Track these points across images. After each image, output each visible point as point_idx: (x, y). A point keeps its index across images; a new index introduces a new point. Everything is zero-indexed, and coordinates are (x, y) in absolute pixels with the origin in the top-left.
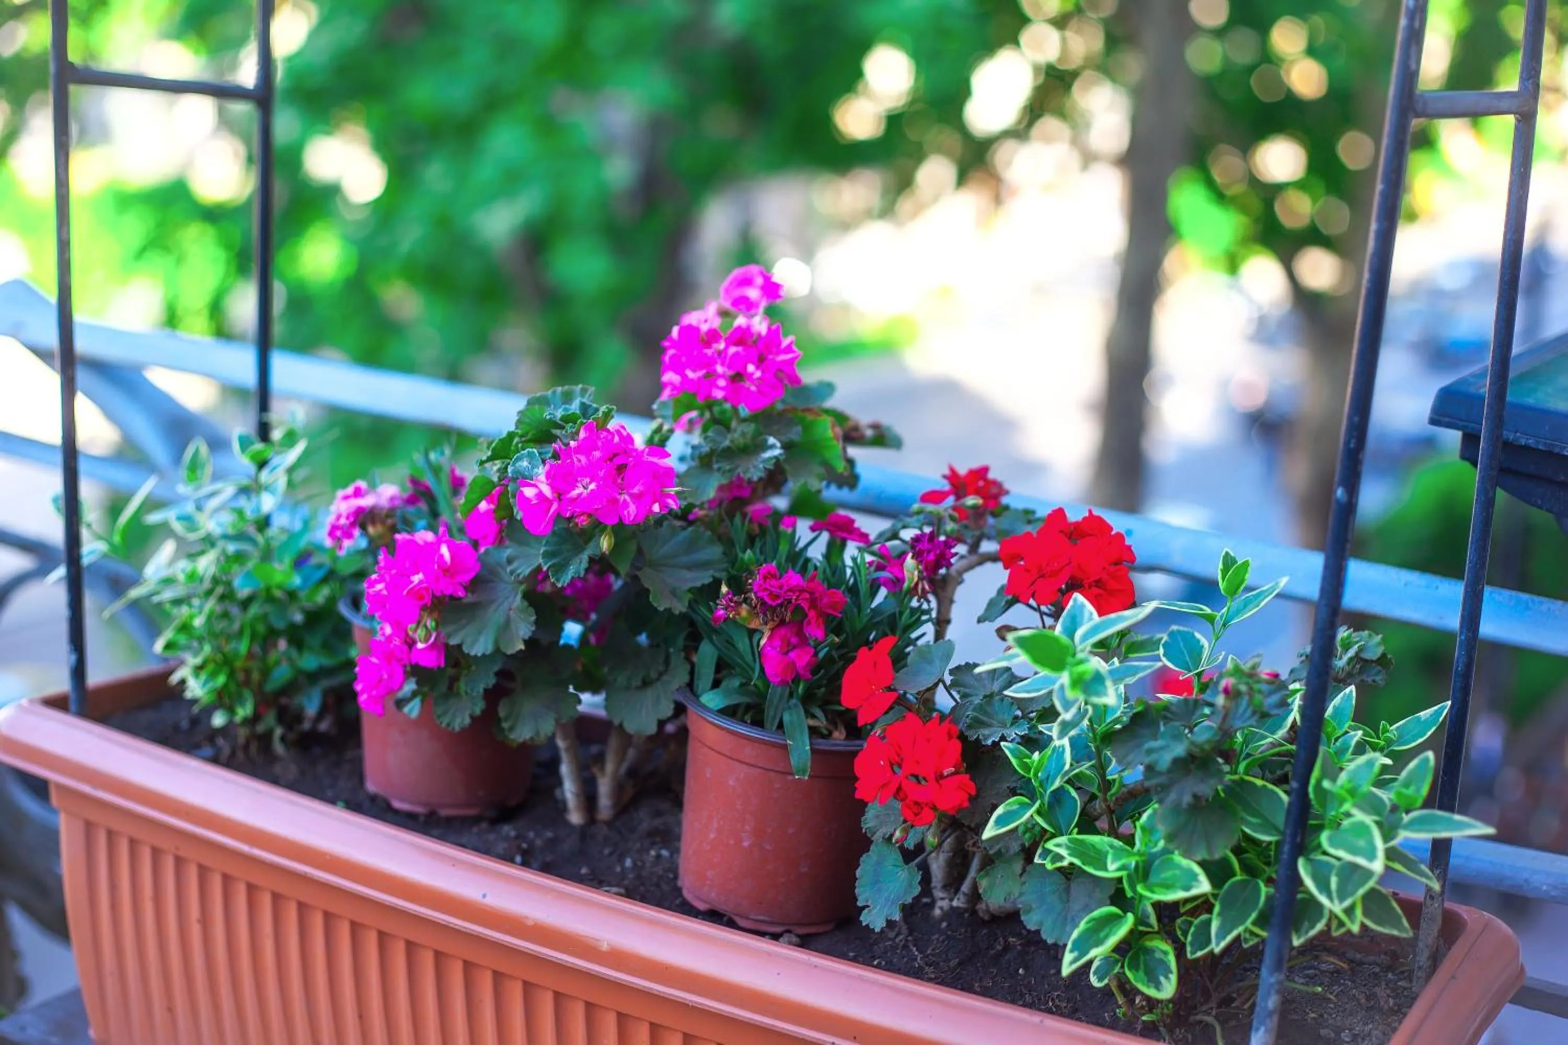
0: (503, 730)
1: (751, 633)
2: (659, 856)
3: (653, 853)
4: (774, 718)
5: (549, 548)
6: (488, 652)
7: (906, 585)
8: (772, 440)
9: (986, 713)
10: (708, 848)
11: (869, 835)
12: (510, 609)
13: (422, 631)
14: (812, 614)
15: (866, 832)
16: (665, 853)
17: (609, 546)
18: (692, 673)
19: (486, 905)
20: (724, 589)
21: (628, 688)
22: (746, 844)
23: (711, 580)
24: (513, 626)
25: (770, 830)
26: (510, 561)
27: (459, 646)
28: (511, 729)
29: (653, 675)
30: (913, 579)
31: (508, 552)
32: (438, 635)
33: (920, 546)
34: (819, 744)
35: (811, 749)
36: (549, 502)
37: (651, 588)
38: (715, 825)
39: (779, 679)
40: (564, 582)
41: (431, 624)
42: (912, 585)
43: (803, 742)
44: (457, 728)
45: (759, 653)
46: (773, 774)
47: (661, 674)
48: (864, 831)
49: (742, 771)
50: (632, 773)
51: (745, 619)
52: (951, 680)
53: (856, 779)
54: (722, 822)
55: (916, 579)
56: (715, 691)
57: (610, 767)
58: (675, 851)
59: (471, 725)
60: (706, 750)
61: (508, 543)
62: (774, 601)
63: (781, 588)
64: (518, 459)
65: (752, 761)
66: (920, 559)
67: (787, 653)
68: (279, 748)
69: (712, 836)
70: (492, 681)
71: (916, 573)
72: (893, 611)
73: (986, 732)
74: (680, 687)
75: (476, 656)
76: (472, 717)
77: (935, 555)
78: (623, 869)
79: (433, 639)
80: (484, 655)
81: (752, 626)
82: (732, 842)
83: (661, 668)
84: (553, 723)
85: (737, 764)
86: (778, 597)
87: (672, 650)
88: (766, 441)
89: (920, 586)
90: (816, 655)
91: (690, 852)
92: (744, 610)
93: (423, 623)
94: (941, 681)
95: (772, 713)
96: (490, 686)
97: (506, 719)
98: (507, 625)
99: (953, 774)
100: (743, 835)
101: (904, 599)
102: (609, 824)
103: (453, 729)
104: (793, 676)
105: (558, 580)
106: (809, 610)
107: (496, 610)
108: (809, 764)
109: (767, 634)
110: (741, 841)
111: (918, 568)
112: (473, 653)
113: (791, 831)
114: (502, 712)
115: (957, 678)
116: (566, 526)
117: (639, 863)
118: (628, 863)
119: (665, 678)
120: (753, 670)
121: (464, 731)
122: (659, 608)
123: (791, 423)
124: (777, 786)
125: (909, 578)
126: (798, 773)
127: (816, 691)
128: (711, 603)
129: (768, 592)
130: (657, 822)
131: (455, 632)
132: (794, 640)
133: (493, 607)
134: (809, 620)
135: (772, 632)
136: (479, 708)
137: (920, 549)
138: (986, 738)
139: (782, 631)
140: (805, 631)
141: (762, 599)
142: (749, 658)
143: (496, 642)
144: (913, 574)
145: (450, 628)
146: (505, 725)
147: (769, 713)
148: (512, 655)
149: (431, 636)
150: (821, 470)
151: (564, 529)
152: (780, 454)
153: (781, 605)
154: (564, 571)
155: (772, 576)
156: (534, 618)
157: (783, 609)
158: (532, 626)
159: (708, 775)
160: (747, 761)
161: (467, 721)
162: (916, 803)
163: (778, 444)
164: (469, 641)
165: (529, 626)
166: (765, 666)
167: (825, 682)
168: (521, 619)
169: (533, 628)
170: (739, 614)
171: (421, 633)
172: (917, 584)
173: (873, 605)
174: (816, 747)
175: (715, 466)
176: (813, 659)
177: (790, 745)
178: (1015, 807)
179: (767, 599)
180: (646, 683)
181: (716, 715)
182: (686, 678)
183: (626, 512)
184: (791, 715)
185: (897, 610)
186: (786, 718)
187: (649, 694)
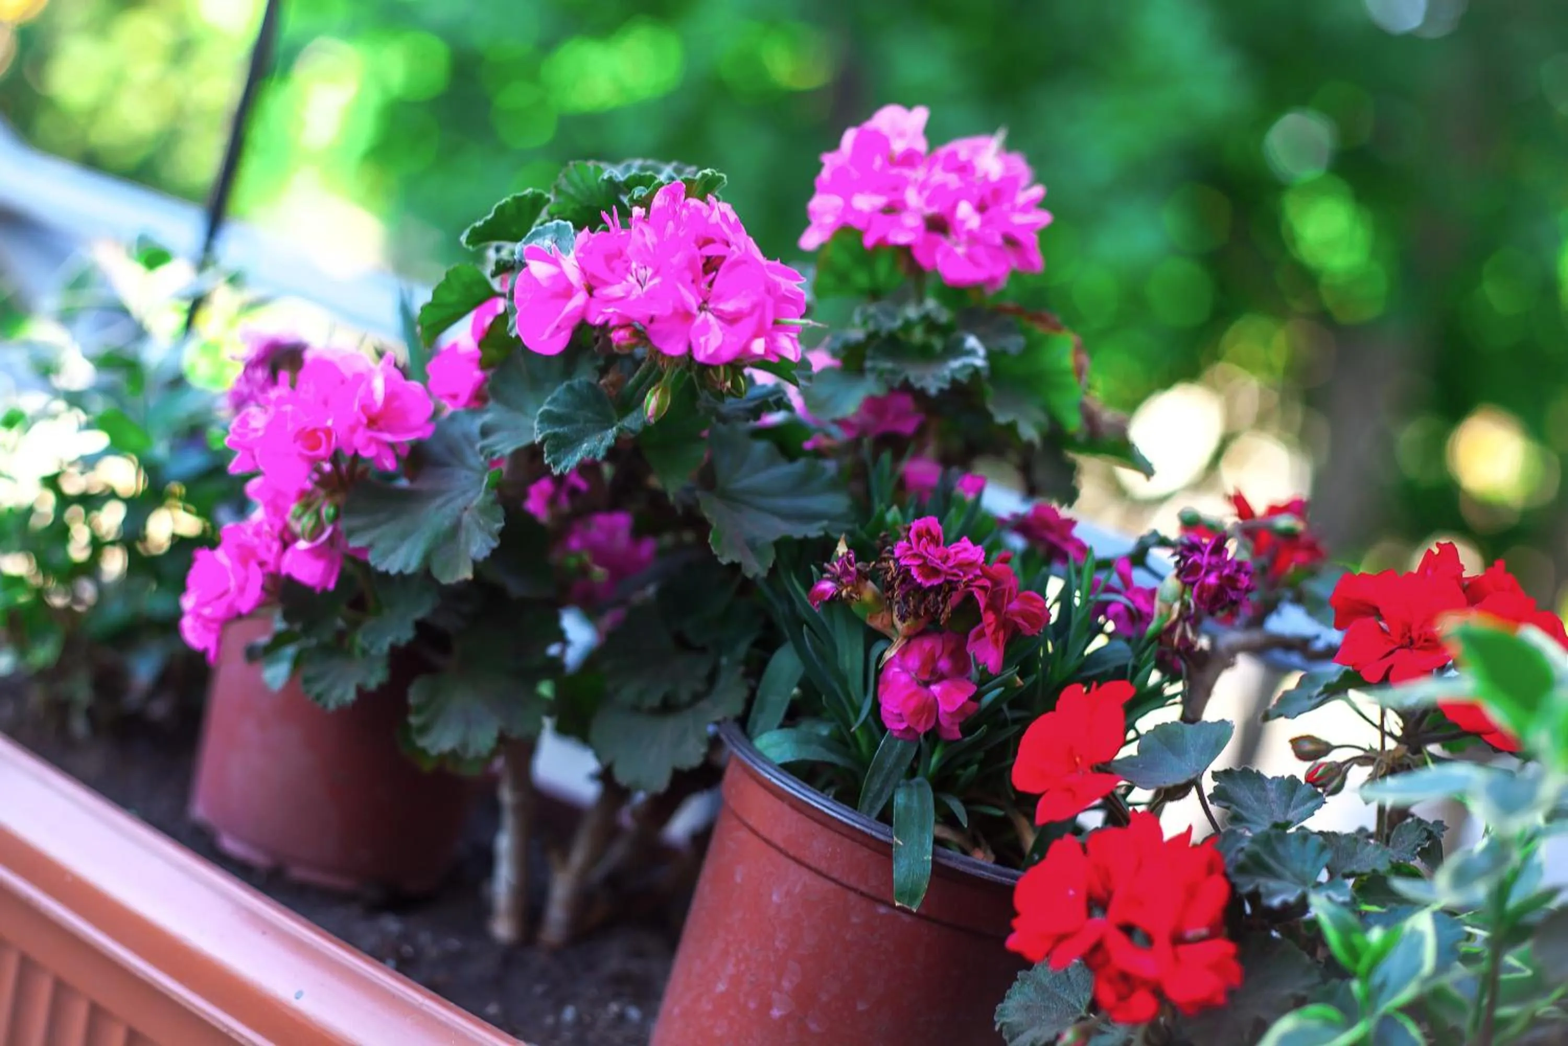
0: (407, 726)
1: (874, 637)
2: (621, 1017)
3: (614, 1008)
4: (878, 796)
5: (555, 409)
6: (409, 571)
7: (1152, 627)
8: (972, 342)
9: (1273, 853)
10: (709, 1007)
11: (1006, 1037)
12: (466, 509)
13: (310, 519)
14: (989, 618)
15: (1001, 1030)
16: (634, 1013)
17: (659, 408)
18: (749, 703)
19: (296, 1011)
20: (842, 549)
21: (636, 709)
22: (776, 1013)
23: (822, 533)
24: (463, 536)
25: (824, 998)
26: (485, 432)
27: (364, 550)
28: (424, 730)
29: (684, 695)
30: (1169, 615)
31: (488, 417)
32: (335, 530)
33: (1196, 557)
34: (949, 858)
35: (934, 862)
36: (568, 292)
37: (715, 525)
38: (730, 969)
39: (903, 726)
40: (565, 468)
41: (328, 511)
42: (1167, 624)
43: (922, 845)
44: (332, 706)
45: (879, 672)
46: (852, 896)
47: (697, 697)
48: (997, 1028)
49: (800, 879)
50: (613, 881)
51: (865, 606)
52: (1215, 788)
53: (1016, 914)
54: (743, 967)
55: (1175, 616)
56: (785, 730)
57: (578, 856)
58: (650, 1011)
59: (356, 705)
60: (744, 834)
61: (491, 403)
62: (927, 577)
63: (946, 559)
64: (537, 234)
65: (823, 866)
66: (1190, 579)
67: (927, 684)
68: (79, 726)
69: (721, 987)
70: (405, 634)
71: (1177, 606)
72: (1121, 662)
73: (1273, 884)
74: (725, 719)
75: (386, 574)
76: (360, 690)
77: (1220, 577)
78: (558, 1023)
79: (324, 537)
80: (400, 573)
81: (877, 623)
82: (752, 1005)
83: (700, 687)
84: (494, 734)
85: (793, 865)
86: (935, 572)
87: (724, 661)
88: (962, 341)
89: (1178, 631)
90: (976, 698)
91: (676, 1011)
92: (870, 589)
93: (315, 507)
94: (1195, 783)
95: (876, 786)
96: (403, 642)
97: (419, 710)
98: (454, 531)
99: (1202, 939)
100: (775, 995)
101: (1145, 648)
102: (556, 952)
103: (325, 706)
104: (929, 727)
105: (556, 463)
106: (985, 611)
107: (440, 507)
108: (925, 886)
109: (899, 643)
110: (769, 1006)
111: (1181, 597)
112: (382, 568)
113: (861, 1007)
114: (414, 696)
115: (1223, 784)
116: (594, 381)
117: (587, 1019)
118: (569, 1014)
119: (704, 704)
120: (857, 712)
121: (343, 711)
122: (720, 559)
123: (1008, 329)
124: (855, 920)
125: (1161, 615)
126: (901, 895)
127: (959, 772)
128: (813, 568)
129: (920, 562)
130: (635, 966)
131: (365, 528)
132: (944, 665)
133: (439, 501)
134: (983, 628)
135: (908, 642)
136: (376, 678)
137: (1194, 561)
138: (1272, 894)
139: (927, 644)
140: (968, 649)
141: (907, 571)
142: (856, 684)
143: (427, 558)
144: (1170, 607)
145: (356, 522)
146: (414, 720)
147: (872, 785)
148: (449, 587)
149: (323, 530)
150: (1041, 417)
151: (590, 385)
152: (982, 368)
153: (937, 589)
154: (573, 449)
155: (932, 537)
156: (499, 525)
157: (940, 599)
158: (494, 539)
159: (738, 879)
160: (813, 864)
161: (351, 696)
162: (1125, 977)
163: (981, 352)
164: (381, 546)
165: (490, 539)
166: (883, 699)
167: (980, 755)
168: (478, 524)
169: (495, 544)
170: (859, 593)
171: (307, 522)
172: (1172, 628)
173: (1090, 650)
174: (944, 861)
175: (868, 364)
176: (971, 703)
177: (897, 844)
178: (1314, 1024)
179: (914, 572)
180: (668, 707)
181: (776, 770)
182: (738, 708)
183: (702, 340)
184: (909, 796)
185: (1131, 662)
186: (900, 799)
187: (670, 726)
